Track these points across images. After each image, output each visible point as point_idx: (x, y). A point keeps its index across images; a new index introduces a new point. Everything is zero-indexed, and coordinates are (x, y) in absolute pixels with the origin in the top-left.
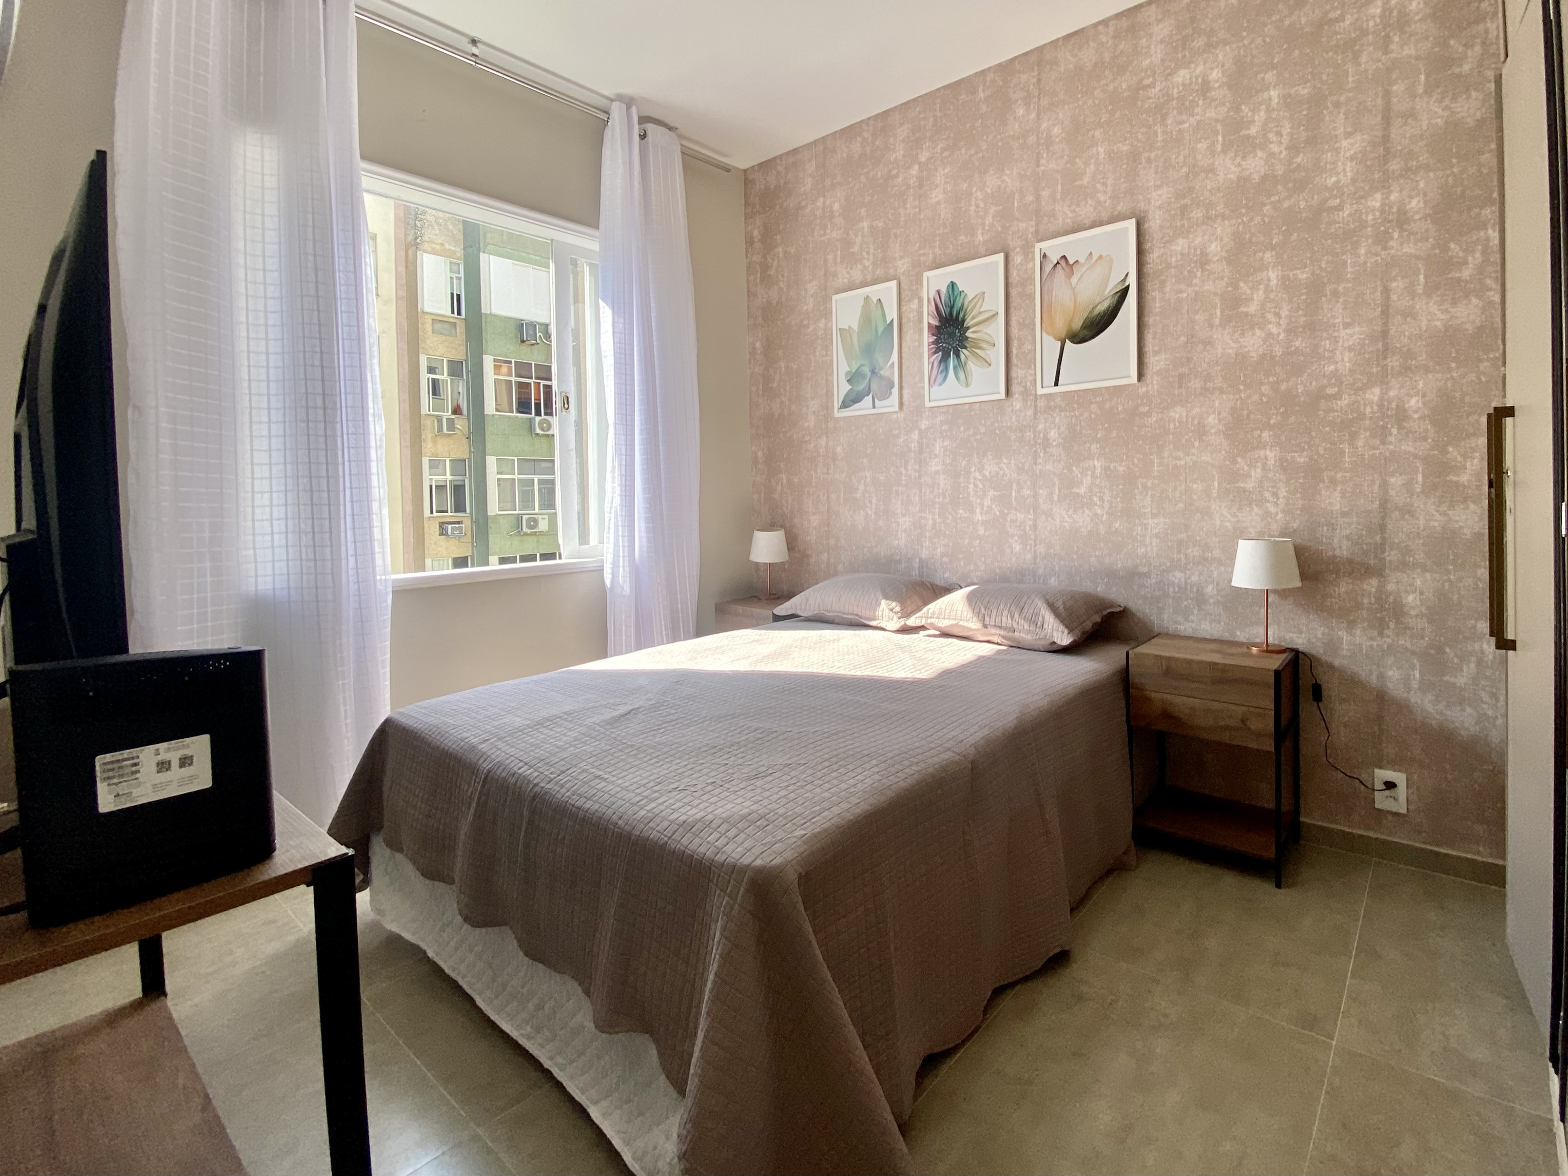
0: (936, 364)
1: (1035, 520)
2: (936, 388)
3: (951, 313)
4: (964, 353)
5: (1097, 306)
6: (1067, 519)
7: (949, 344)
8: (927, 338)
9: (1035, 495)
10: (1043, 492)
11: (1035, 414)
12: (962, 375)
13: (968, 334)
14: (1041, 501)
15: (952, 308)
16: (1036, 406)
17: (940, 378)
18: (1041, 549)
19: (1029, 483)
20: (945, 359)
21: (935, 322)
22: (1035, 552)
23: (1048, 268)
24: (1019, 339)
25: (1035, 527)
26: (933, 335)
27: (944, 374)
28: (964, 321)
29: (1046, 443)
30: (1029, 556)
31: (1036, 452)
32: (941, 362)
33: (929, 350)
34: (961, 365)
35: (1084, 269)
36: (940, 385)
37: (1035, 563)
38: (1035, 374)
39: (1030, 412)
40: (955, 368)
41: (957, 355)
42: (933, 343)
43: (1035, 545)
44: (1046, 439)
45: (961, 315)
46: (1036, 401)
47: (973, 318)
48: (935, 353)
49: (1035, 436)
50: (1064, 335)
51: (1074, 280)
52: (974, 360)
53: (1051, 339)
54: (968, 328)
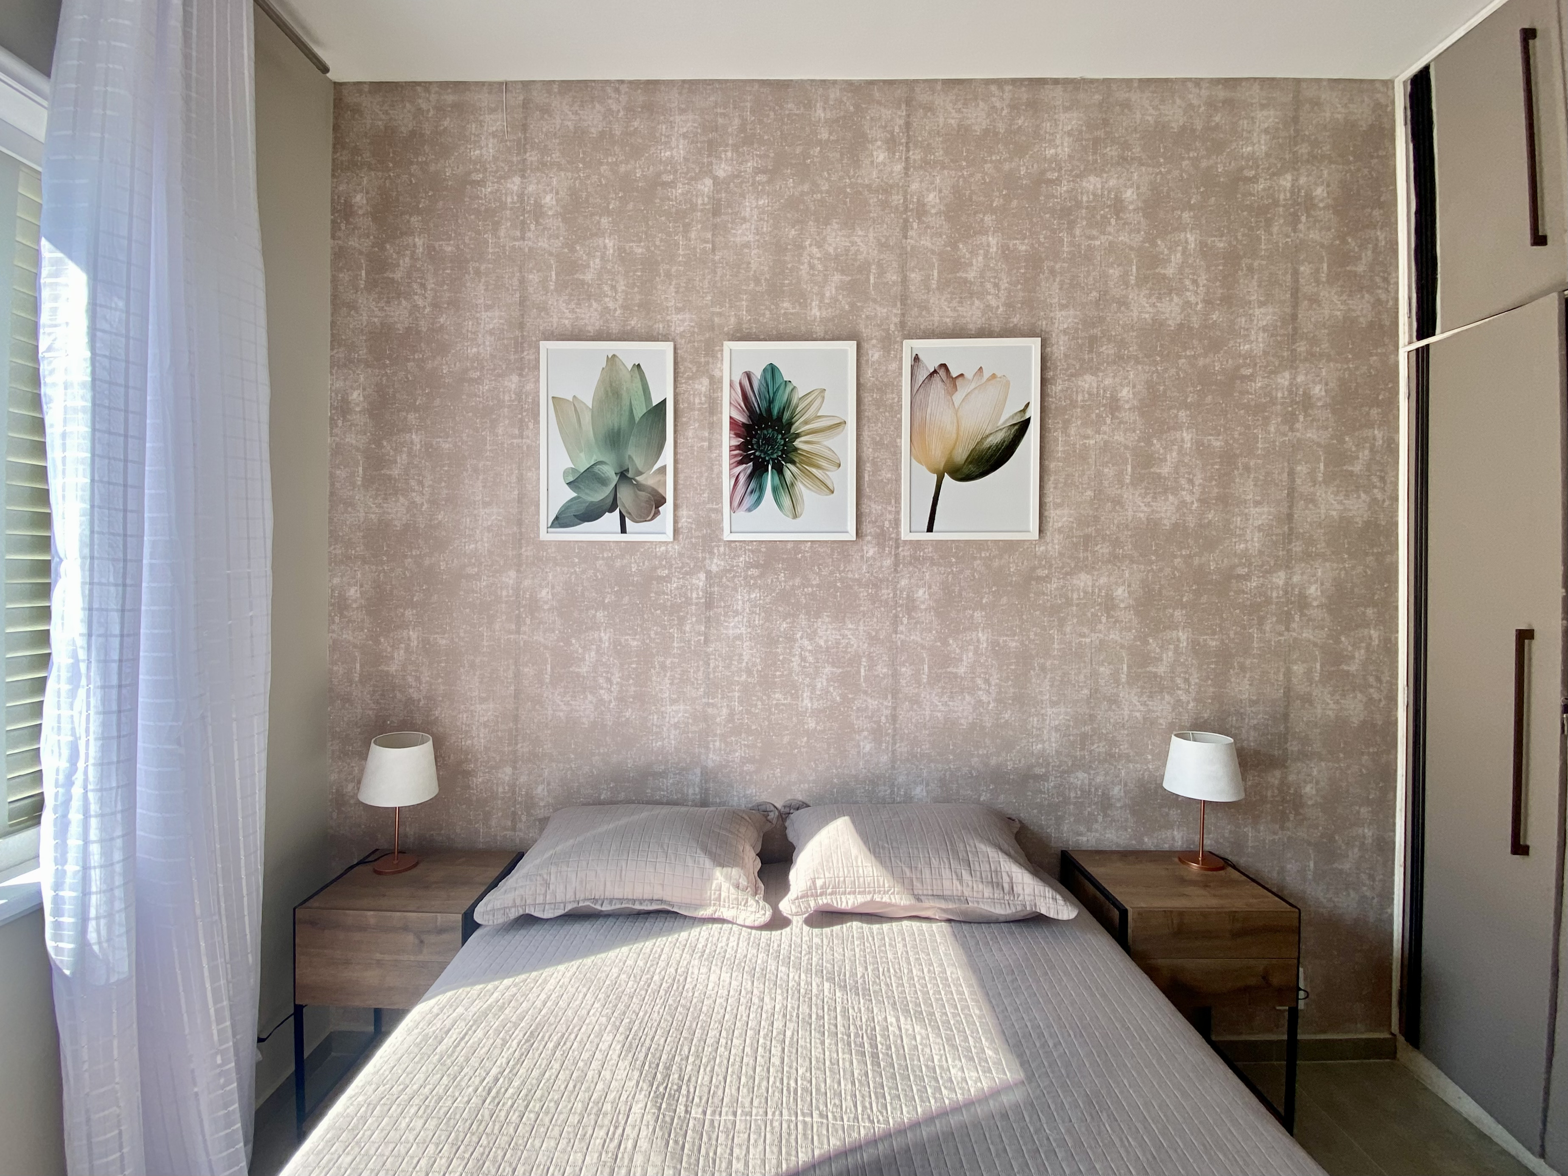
0: (742, 479)
1: (895, 708)
2: (741, 514)
3: (769, 410)
4: (790, 470)
5: (988, 436)
6: (941, 707)
7: (765, 453)
8: (727, 440)
9: (895, 675)
10: (906, 671)
11: (896, 564)
12: (786, 501)
13: (797, 443)
14: (903, 682)
15: (771, 402)
16: (896, 555)
17: (749, 501)
18: (902, 748)
19: (885, 658)
20: (758, 472)
21: (742, 418)
22: (893, 752)
23: (922, 375)
24: (874, 464)
25: (894, 718)
26: (738, 435)
27: (755, 496)
28: (790, 424)
29: (911, 606)
30: (885, 758)
31: (896, 616)
32: (751, 477)
33: (732, 457)
34: (784, 487)
35: (973, 386)
36: (749, 510)
37: (893, 768)
38: (898, 513)
39: (888, 562)
40: (775, 490)
41: (779, 470)
42: (738, 447)
43: (894, 744)
44: (911, 599)
45: (786, 415)
46: (897, 547)
47: (806, 423)
48: (740, 463)
49: (895, 595)
50: (942, 467)
51: (958, 397)
52: (807, 481)
53: (924, 468)
54: (798, 436)
